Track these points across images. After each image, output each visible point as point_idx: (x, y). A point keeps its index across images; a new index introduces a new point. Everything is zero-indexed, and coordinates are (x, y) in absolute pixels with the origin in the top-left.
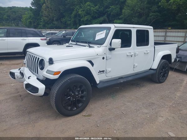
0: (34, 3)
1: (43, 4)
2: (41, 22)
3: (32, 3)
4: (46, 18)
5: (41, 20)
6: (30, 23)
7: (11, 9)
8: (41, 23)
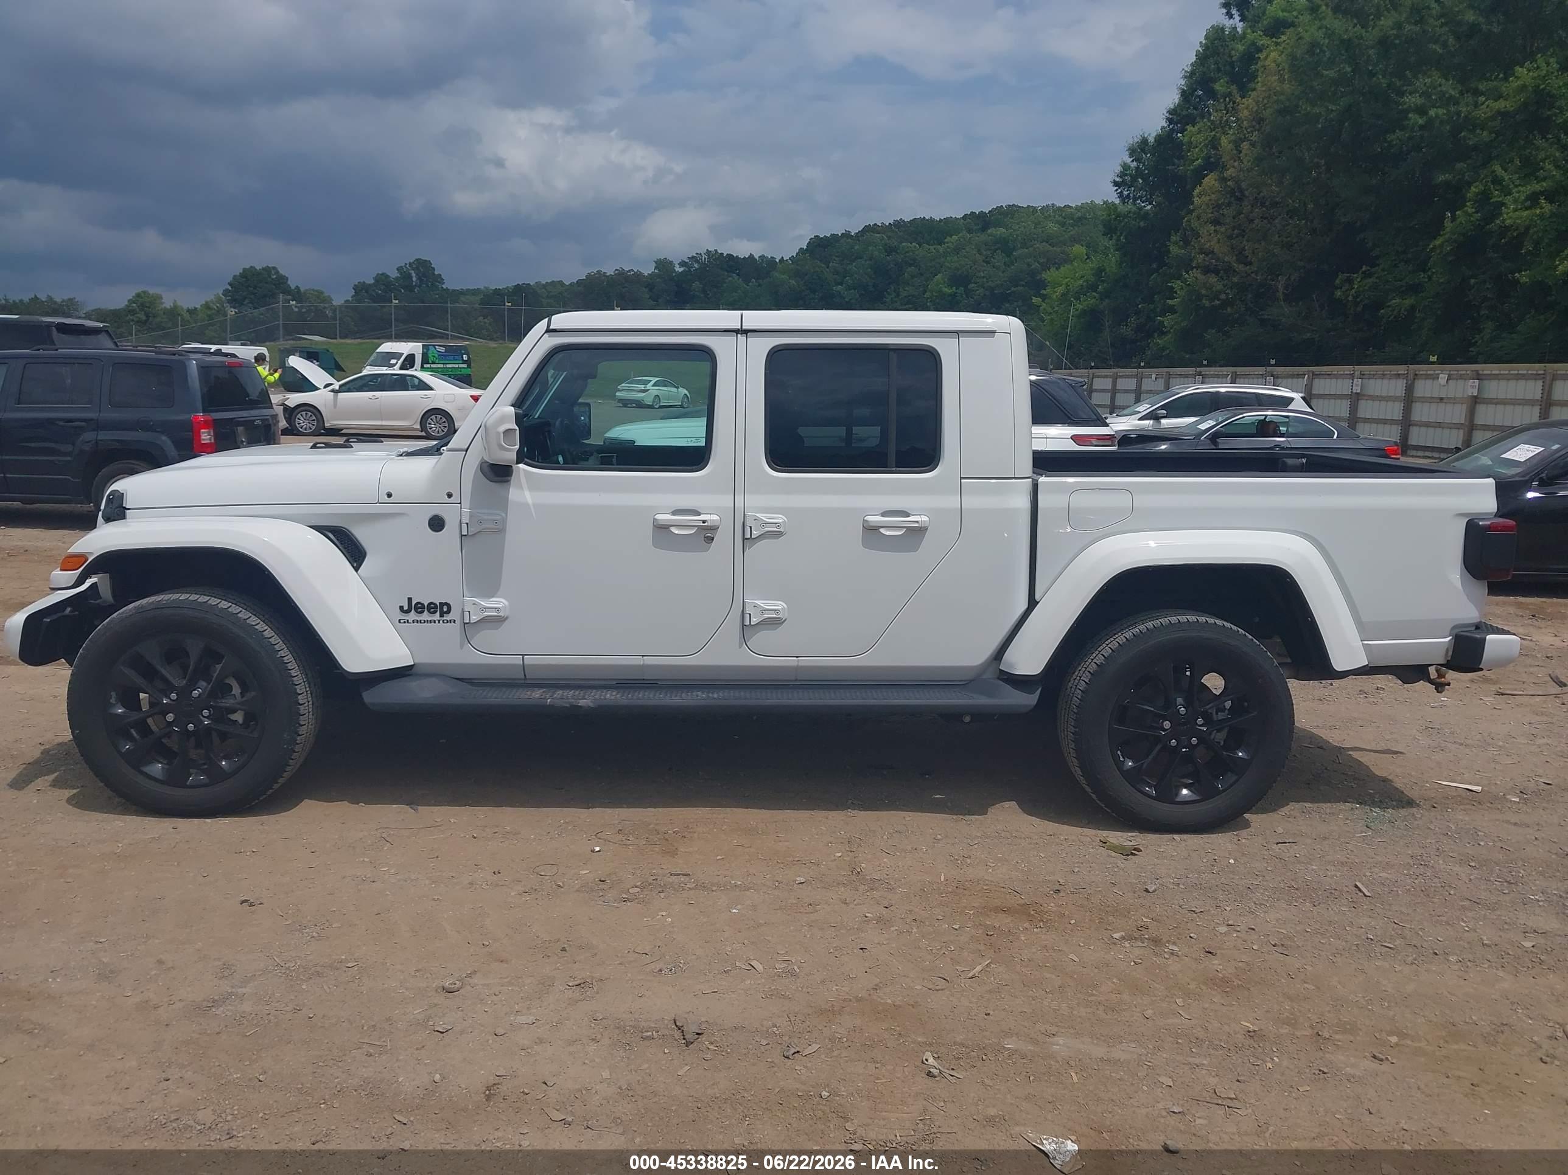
0: (1134, 179)
1: (1199, 176)
2: (1172, 310)
3: (1122, 175)
4: (1213, 279)
5: (1172, 296)
6: (1092, 320)
7: (984, 229)
8: (1168, 320)
